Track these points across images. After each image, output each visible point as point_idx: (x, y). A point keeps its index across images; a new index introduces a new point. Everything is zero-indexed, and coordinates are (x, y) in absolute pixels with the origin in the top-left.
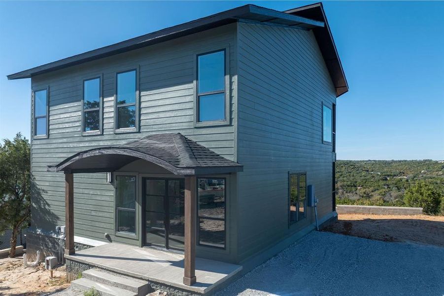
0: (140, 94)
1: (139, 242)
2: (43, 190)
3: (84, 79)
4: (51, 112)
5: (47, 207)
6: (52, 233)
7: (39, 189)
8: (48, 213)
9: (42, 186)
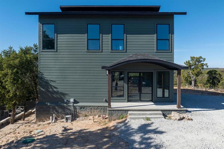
0: (126, 36)
1: (126, 100)
2: (52, 81)
3: (88, 23)
4: (58, 37)
5: (55, 90)
6: (60, 104)
7: (48, 80)
8: (57, 93)
9: (50, 79)
